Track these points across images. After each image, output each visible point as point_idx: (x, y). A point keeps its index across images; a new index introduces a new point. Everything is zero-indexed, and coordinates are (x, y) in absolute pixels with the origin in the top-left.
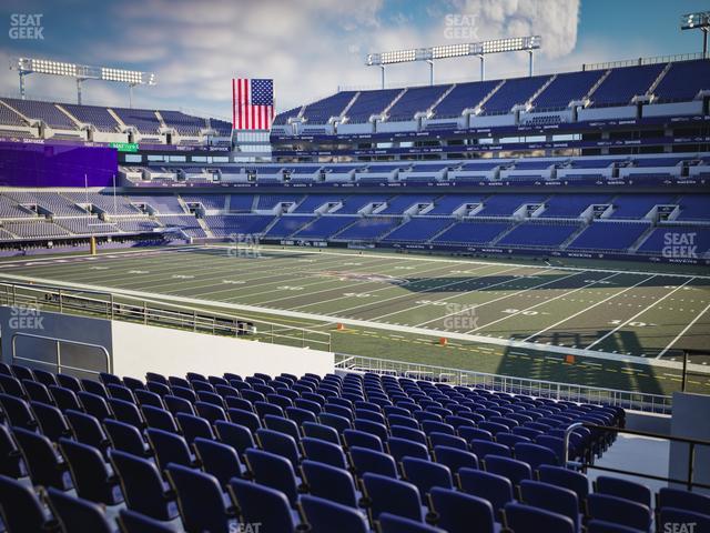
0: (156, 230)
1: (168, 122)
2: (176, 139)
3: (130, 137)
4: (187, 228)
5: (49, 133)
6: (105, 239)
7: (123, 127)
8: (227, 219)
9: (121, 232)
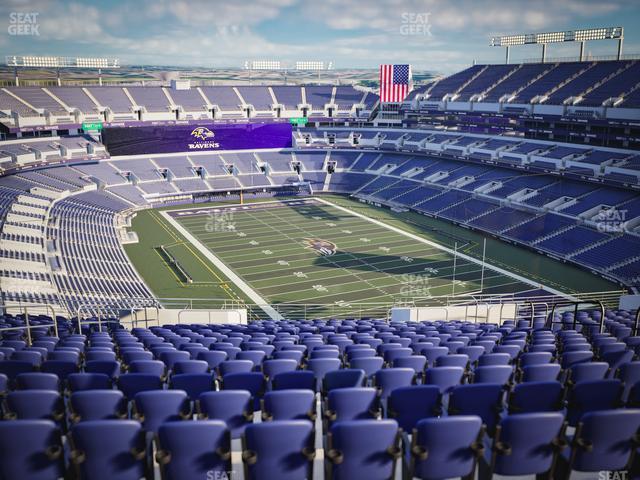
0: (295, 184)
1: (337, 97)
2: (335, 113)
3: (305, 113)
4: (315, 183)
5: (254, 114)
6: (261, 190)
7: (304, 104)
8: (346, 176)
9: (273, 185)
